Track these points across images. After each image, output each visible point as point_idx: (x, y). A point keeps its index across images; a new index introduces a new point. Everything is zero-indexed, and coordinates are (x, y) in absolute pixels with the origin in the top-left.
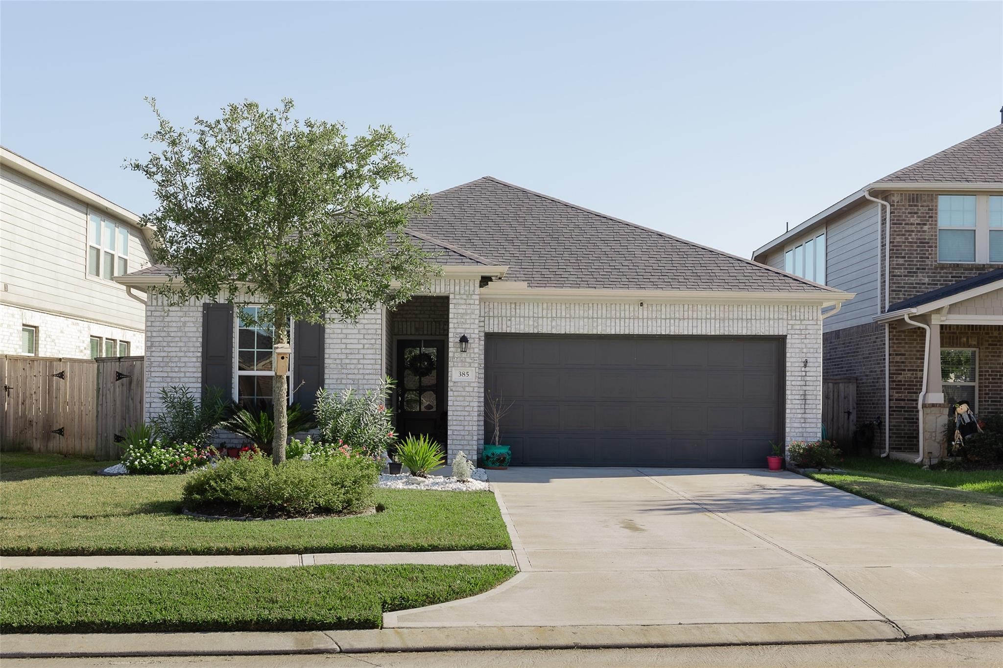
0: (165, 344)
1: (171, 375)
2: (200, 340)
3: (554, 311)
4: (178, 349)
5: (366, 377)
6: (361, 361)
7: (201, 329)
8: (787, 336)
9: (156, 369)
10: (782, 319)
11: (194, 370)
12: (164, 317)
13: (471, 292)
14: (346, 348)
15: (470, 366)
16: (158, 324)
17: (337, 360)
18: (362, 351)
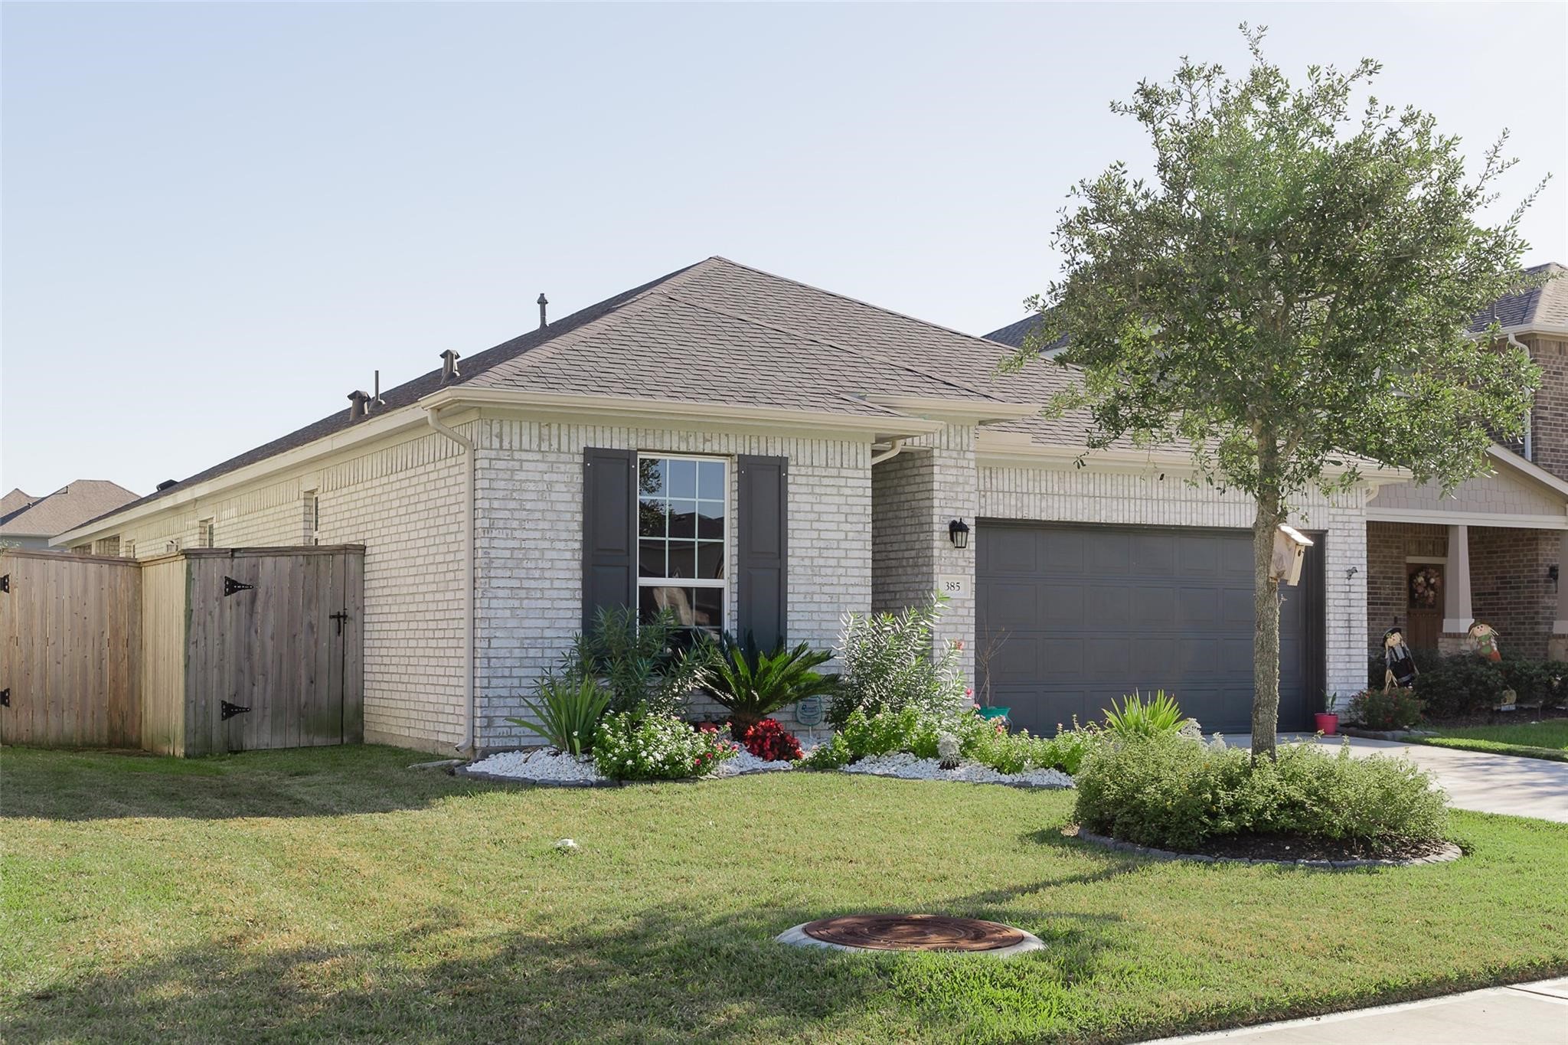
0: (515, 524)
1: (526, 584)
2: (579, 517)
3: (1043, 484)
4: (538, 535)
5: (851, 590)
6: (843, 563)
7: (579, 498)
8: (1327, 531)
9: (500, 573)
10: (1322, 506)
11: (568, 575)
12: (513, 471)
13: (965, 447)
14: (819, 539)
15: (964, 573)
16: (502, 484)
17: (806, 560)
18: (844, 545)
